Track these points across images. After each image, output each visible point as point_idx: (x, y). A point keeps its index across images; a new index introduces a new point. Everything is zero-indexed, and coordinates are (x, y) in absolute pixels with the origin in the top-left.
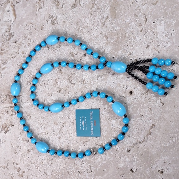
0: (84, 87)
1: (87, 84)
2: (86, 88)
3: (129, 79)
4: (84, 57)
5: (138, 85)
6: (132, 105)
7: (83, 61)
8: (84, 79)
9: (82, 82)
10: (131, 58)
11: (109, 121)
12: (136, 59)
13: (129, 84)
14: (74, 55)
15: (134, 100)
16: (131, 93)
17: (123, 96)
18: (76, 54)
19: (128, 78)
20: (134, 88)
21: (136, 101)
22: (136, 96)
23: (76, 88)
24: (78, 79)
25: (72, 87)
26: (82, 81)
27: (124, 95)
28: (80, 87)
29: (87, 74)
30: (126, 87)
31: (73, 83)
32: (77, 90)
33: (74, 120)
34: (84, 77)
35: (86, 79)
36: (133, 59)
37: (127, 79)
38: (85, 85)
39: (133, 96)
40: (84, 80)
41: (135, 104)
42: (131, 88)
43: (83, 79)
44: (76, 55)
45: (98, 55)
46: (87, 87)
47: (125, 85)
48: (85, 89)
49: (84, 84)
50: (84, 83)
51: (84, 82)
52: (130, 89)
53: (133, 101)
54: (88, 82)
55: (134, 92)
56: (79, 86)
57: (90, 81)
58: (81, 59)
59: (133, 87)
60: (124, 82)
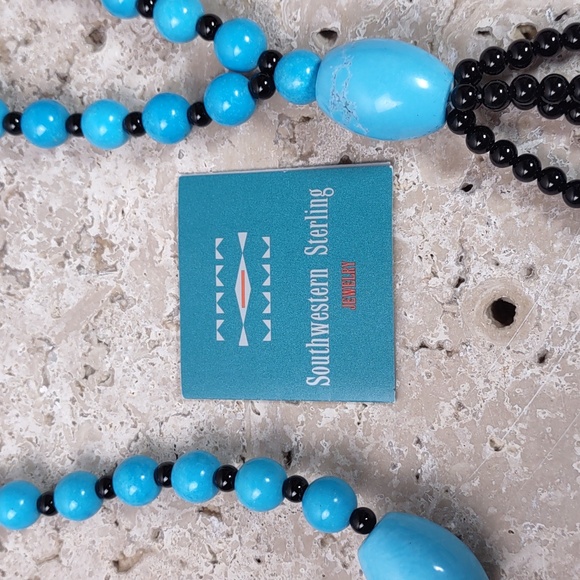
0: (106, 297)
1: (125, 269)
2: (117, 297)
3: (475, 197)
4: (90, 57)
5: (557, 246)
6: (519, 412)
7: (79, 87)
8: (103, 226)
9: (87, 259)
10: (483, 24)
11: (330, 556)
12: (525, 21)
13: (483, 235)
14: (11, 46)
15: (537, 369)
16: (503, 312)
17: (433, 342)
18: (27, 42)
19: (467, 188)
20: (530, 272)
21: (550, 378)
22: (554, 336)
23: (37, 309)
24: (49, 233)
25: (8, 301)
26: (88, 244)
27: (442, 337)
28: (71, 299)
29: (120, 192)
30: (456, 270)
31: (14, 272)
32: (49, 320)
33: (40, 563)
34: (97, 212)
35: (116, 231)
36: (505, 23)
37: (462, 197)
38: (108, 280)
39: (526, 338)
40: (97, 237)
41: (543, 401)
42: (497, 272)
43: (94, 231)
44: (23, 49)
45: (201, 12)
46: (129, 294)
47: (444, 254)
48: (116, 307)
49: (101, 267)
50: (101, 262)
51: (99, 251)
52: (488, 281)
53: (530, 384)
54: (134, 254)
55: (527, 302)
56: (61, 289)
57: (152, 244)
58: (62, 70)
59: (514, 261)
60: (434, 223)
